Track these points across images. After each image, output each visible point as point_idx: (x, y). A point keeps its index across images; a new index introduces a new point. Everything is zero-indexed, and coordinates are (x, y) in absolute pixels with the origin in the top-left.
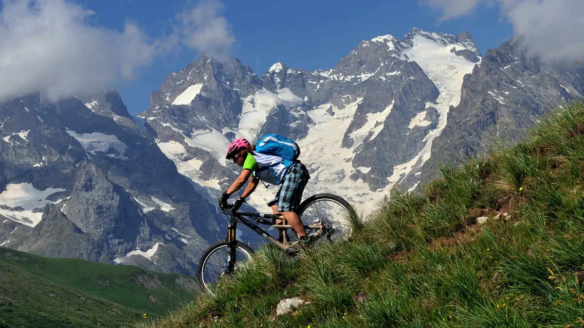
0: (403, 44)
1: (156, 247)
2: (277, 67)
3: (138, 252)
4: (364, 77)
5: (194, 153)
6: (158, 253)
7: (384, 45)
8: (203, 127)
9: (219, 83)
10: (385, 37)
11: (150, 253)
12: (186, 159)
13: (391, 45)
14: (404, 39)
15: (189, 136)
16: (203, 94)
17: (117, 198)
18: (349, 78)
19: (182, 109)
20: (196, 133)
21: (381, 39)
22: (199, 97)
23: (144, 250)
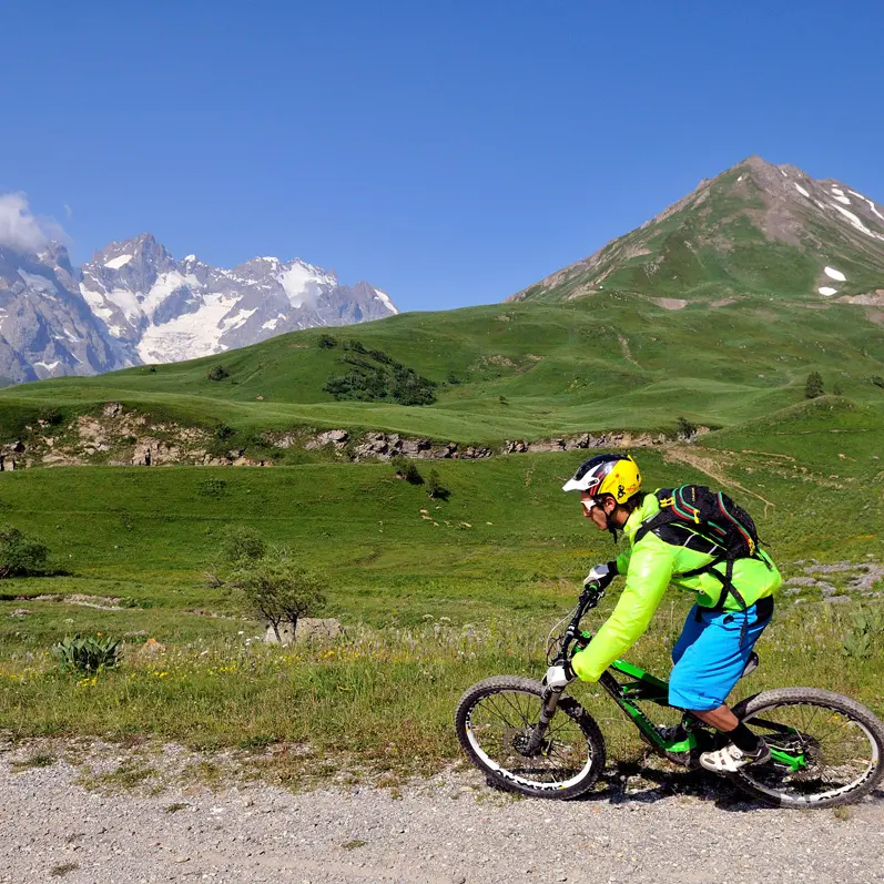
0: (285, 267)
1: (56, 364)
2: (191, 258)
3: (43, 364)
4: (250, 282)
5: (109, 305)
6: (56, 368)
7: (270, 264)
8: (122, 287)
9: (144, 260)
10: (273, 259)
11: (51, 367)
12: (102, 307)
13: (274, 267)
14: (285, 264)
15: (109, 291)
16: (130, 264)
17: (38, 326)
18: (240, 280)
19: (111, 272)
20: (115, 290)
21: (269, 259)
22: (126, 265)
23: (47, 363)
